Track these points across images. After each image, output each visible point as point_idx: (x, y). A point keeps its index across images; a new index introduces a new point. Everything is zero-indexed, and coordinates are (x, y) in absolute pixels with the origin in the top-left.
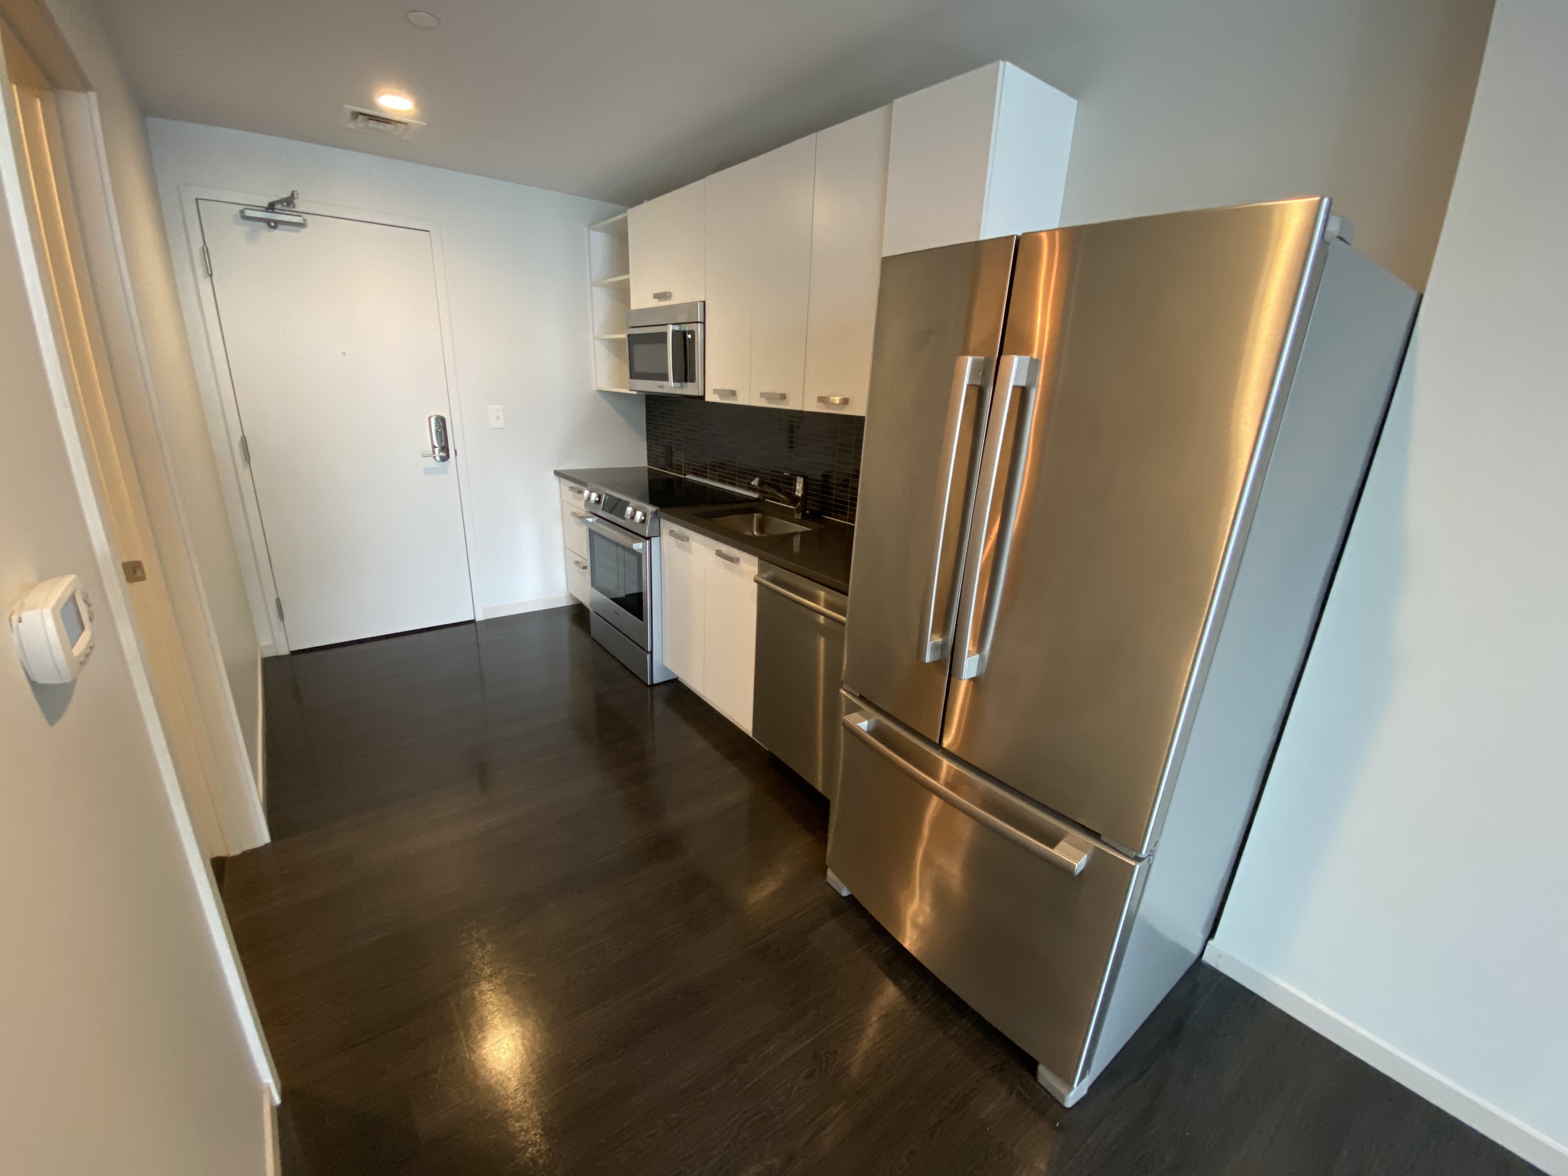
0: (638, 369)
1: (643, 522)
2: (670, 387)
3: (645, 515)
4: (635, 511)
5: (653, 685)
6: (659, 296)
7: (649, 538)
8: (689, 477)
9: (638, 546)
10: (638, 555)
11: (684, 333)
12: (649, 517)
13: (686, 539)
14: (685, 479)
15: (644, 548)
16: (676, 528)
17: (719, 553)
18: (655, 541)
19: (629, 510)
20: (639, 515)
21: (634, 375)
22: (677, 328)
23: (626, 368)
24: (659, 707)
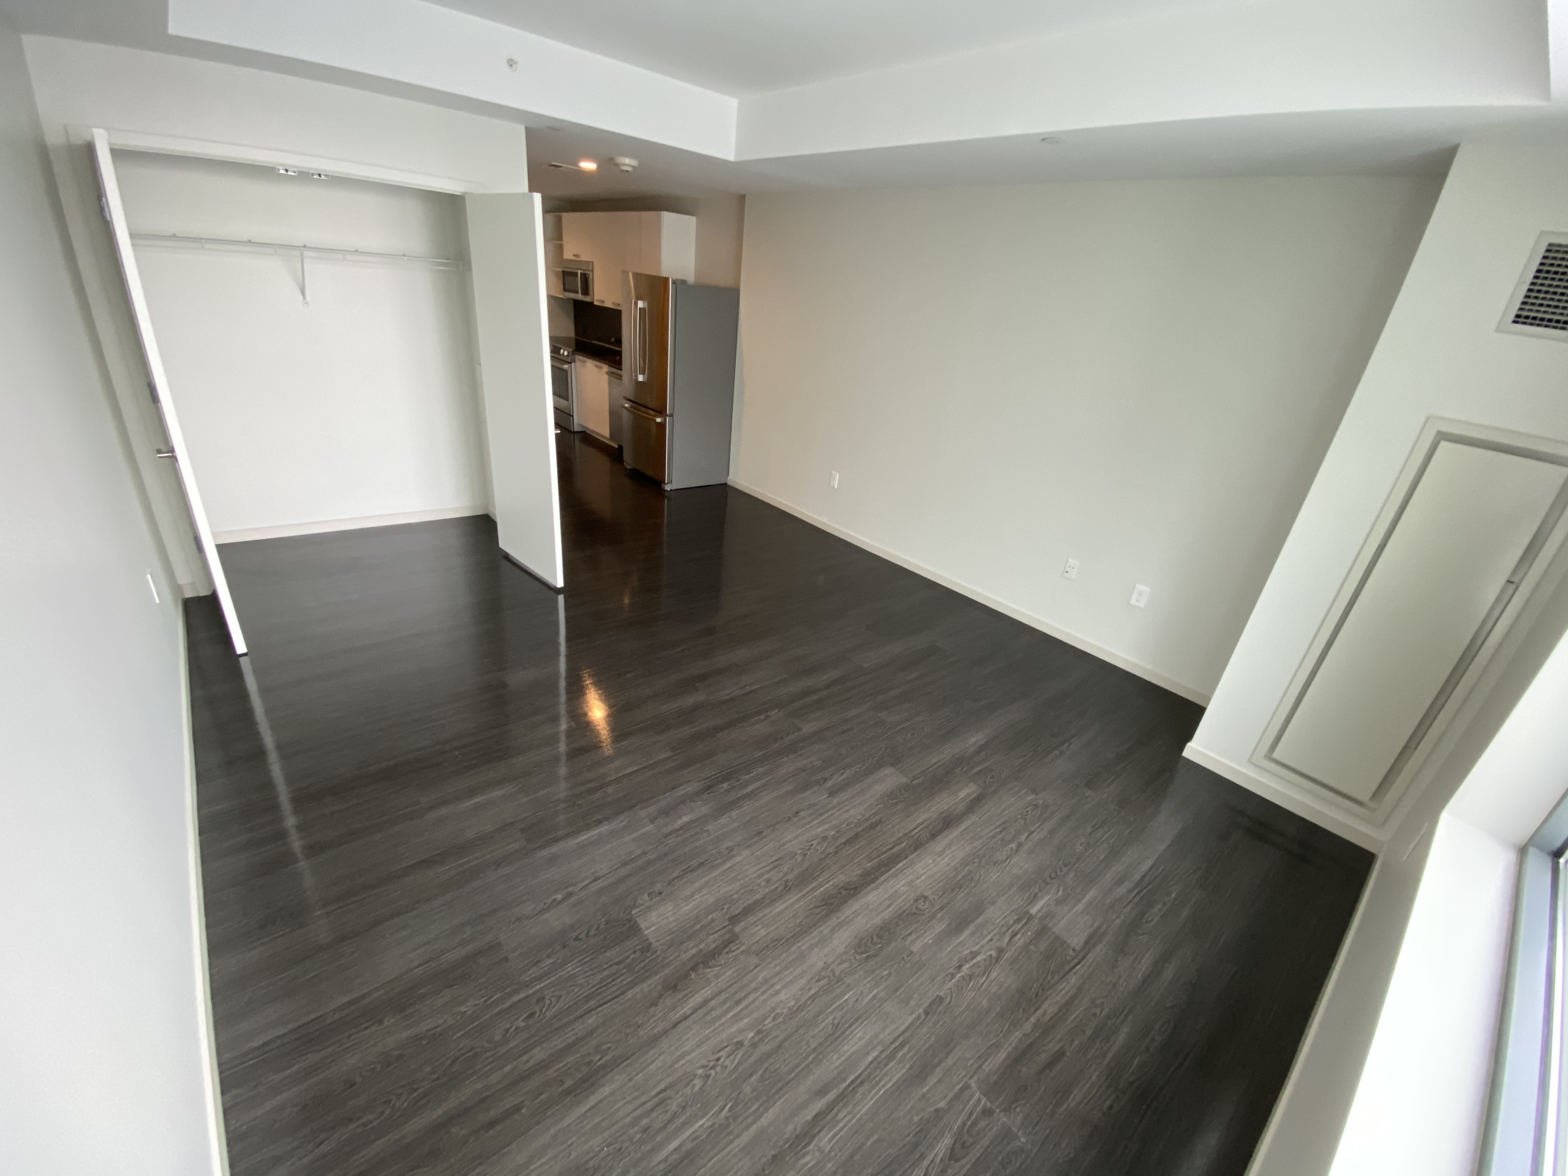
0: (567, 287)
1: (567, 356)
2: (580, 297)
3: (568, 352)
4: (564, 352)
5: (574, 432)
6: (575, 256)
7: (571, 363)
8: (594, 342)
9: (566, 367)
10: (566, 371)
11: (586, 274)
12: (571, 353)
13: (585, 362)
14: (591, 343)
15: (569, 367)
16: (581, 358)
17: (596, 366)
18: (573, 364)
19: (562, 351)
20: (566, 353)
21: (565, 290)
22: (582, 271)
23: (562, 287)
24: (577, 444)
